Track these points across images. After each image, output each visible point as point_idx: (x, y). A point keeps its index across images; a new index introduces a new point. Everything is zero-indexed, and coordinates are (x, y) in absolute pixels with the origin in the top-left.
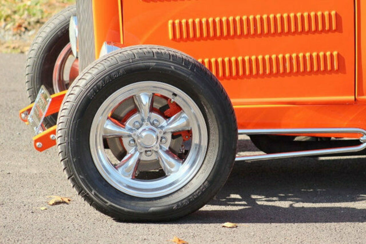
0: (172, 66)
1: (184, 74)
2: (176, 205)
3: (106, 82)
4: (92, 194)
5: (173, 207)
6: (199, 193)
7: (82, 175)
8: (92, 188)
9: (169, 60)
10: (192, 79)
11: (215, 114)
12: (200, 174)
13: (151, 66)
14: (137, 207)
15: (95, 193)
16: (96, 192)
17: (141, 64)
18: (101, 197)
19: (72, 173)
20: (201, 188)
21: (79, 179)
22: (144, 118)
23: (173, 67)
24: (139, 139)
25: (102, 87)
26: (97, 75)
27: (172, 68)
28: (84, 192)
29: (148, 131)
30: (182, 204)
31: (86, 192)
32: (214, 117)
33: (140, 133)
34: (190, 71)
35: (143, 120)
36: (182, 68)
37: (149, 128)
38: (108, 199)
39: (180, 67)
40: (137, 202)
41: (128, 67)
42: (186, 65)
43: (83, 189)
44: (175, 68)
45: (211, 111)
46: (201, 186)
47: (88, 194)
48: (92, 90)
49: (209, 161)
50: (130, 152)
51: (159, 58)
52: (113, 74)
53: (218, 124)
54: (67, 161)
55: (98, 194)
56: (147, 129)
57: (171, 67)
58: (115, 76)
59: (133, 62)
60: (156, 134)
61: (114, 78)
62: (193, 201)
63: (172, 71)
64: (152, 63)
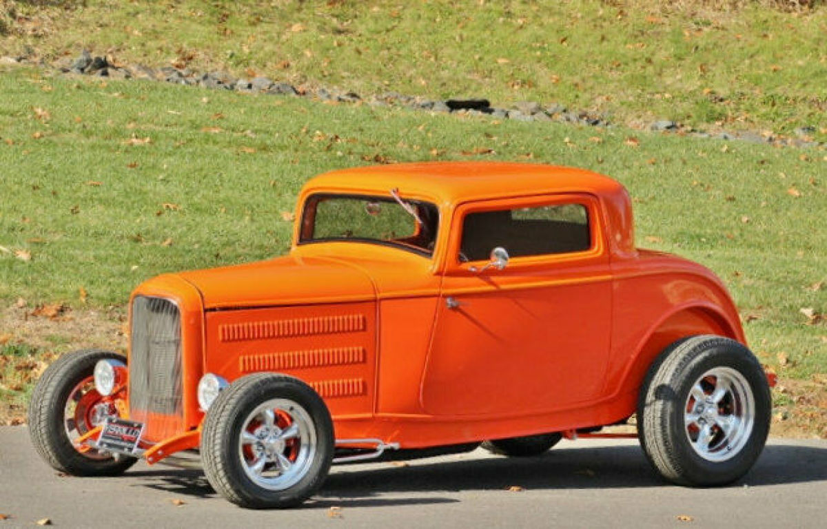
13: (281, 387)
35: (268, 430)
60: (278, 440)
64: (282, 384)
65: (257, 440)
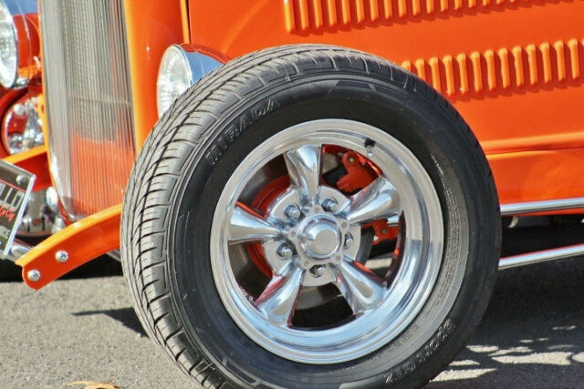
0: (370, 84)
1: (395, 99)
2: (391, 375)
3: (243, 125)
4: (223, 366)
5: (386, 379)
6: (435, 344)
7: (200, 327)
8: (222, 353)
9: (364, 72)
10: (411, 108)
11: (458, 177)
12: (433, 305)
13: (330, 88)
14: (314, 384)
15: (228, 363)
16: (231, 361)
17: (310, 85)
18: (241, 370)
19: (179, 325)
20: (439, 334)
21: (196, 336)
22: (308, 198)
23: (371, 86)
24: (304, 243)
25: (235, 138)
26: (221, 113)
27: (370, 89)
28: (206, 362)
29: (319, 223)
30: (402, 371)
31: (209, 361)
32: (458, 185)
33: (304, 231)
34: (406, 93)
35: (305, 201)
36: (392, 86)
37: (320, 218)
38: (254, 374)
39: (385, 84)
40: (310, 374)
41: (285, 91)
42: (397, 80)
43: (202, 356)
44: (377, 88)
45: (452, 173)
46: (437, 331)
47: (214, 366)
48: (215, 146)
49: (449, 278)
50: (280, 273)
51: (342, 69)
52: (255, 109)
53: (466, 199)
54: (169, 298)
55: (234, 364)
56: (317, 221)
57: (368, 87)
58: (260, 113)
59: (292, 82)
60: (337, 229)
61: (257, 118)
62: (422, 363)
63: (372, 95)
64: (330, 82)
65: (275, 230)
